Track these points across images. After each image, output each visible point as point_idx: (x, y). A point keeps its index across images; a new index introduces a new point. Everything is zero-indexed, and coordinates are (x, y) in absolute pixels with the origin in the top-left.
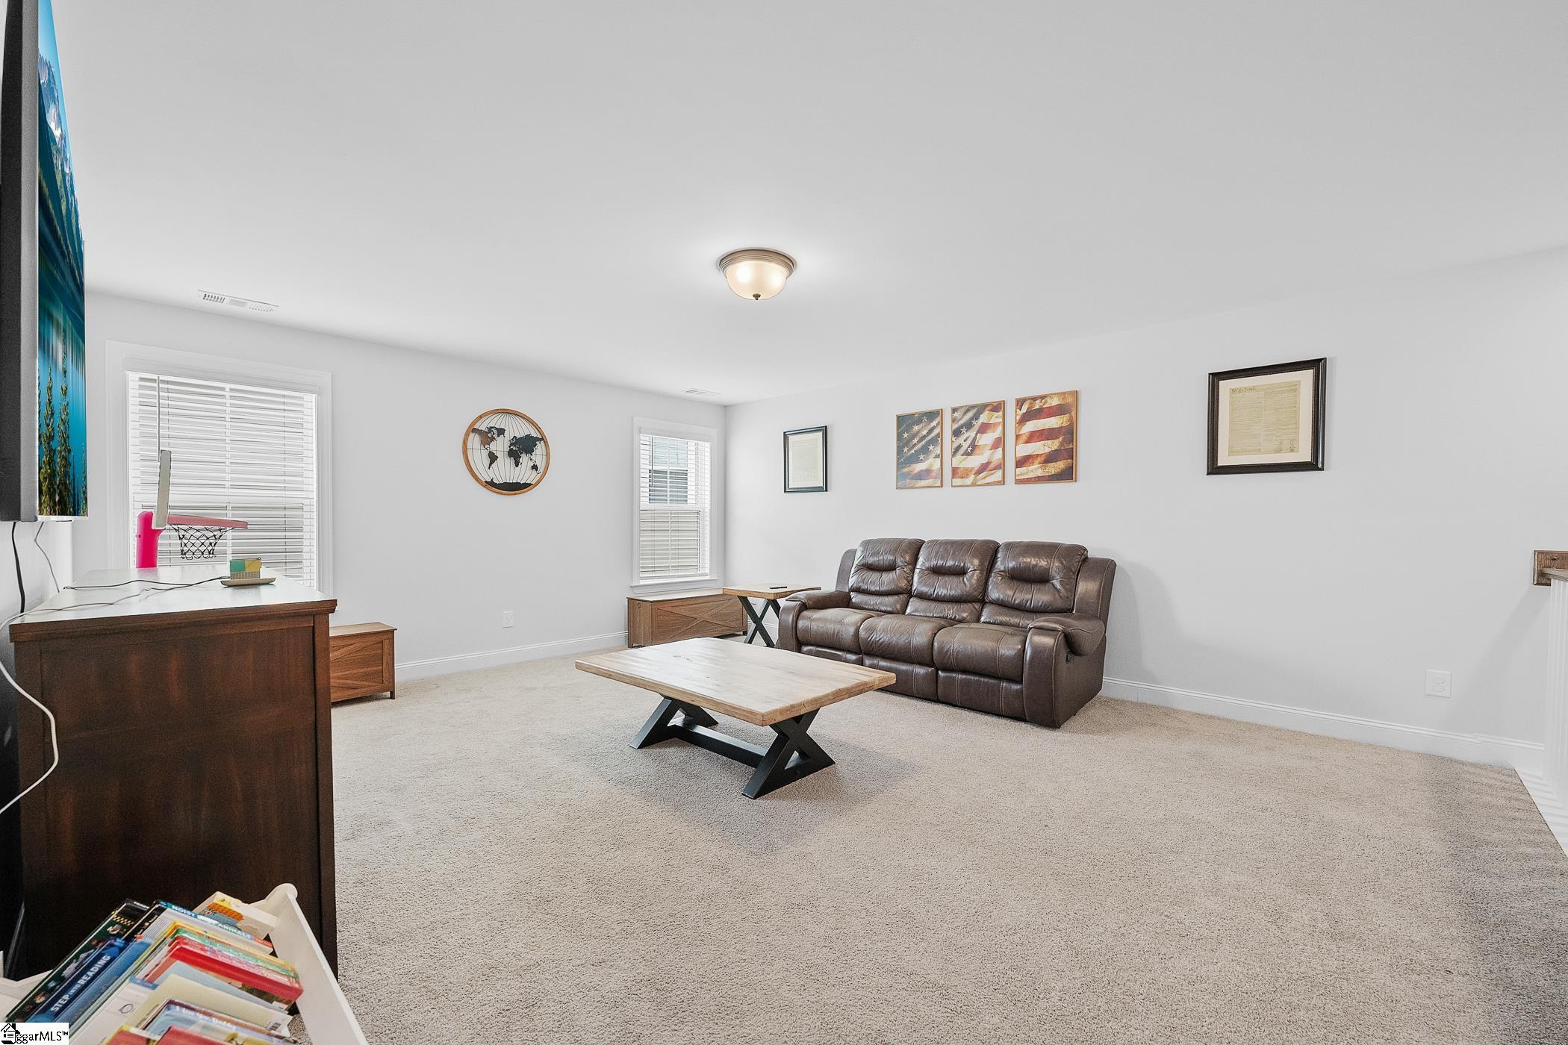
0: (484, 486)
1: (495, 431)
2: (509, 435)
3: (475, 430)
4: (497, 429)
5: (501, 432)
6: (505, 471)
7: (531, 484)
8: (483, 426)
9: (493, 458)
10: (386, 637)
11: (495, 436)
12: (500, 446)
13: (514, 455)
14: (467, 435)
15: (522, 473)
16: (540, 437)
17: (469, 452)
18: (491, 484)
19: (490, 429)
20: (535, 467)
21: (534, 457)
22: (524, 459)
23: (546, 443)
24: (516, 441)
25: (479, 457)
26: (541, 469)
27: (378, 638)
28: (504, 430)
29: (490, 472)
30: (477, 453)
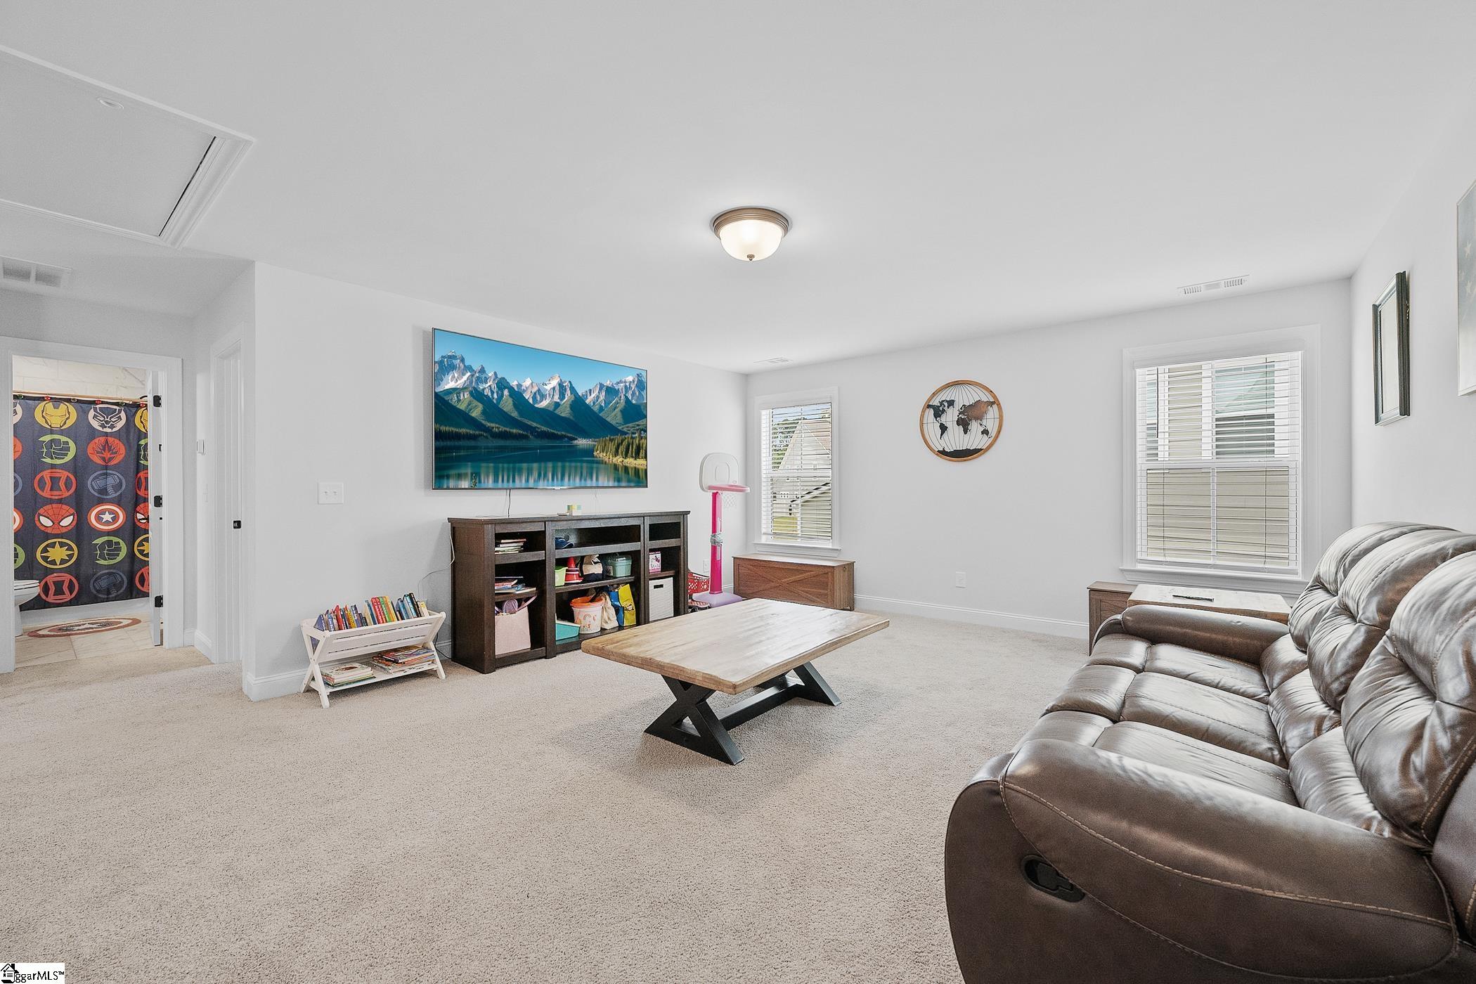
0: (937, 455)
1: (946, 404)
2: (958, 405)
3: (929, 406)
4: (947, 401)
5: (951, 403)
6: (956, 439)
7: (981, 449)
8: (936, 402)
9: (943, 428)
10: (829, 570)
11: (946, 408)
12: (950, 417)
13: (964, 424)
14: (923, 411)
15: (973, 439)
16: (992, 400)
17: (925, 426)
18: (943, 453)
19: (942, 403)
20: (985, 432)
21: (984, 422)
22: (975, 427)
23: (999, 405)
24: (965, 409)
25: (933, 428)
26: (993, 433)
27: (826, 570)
28: (953, 401)
29: (942, 442)
30: (930, 426)
